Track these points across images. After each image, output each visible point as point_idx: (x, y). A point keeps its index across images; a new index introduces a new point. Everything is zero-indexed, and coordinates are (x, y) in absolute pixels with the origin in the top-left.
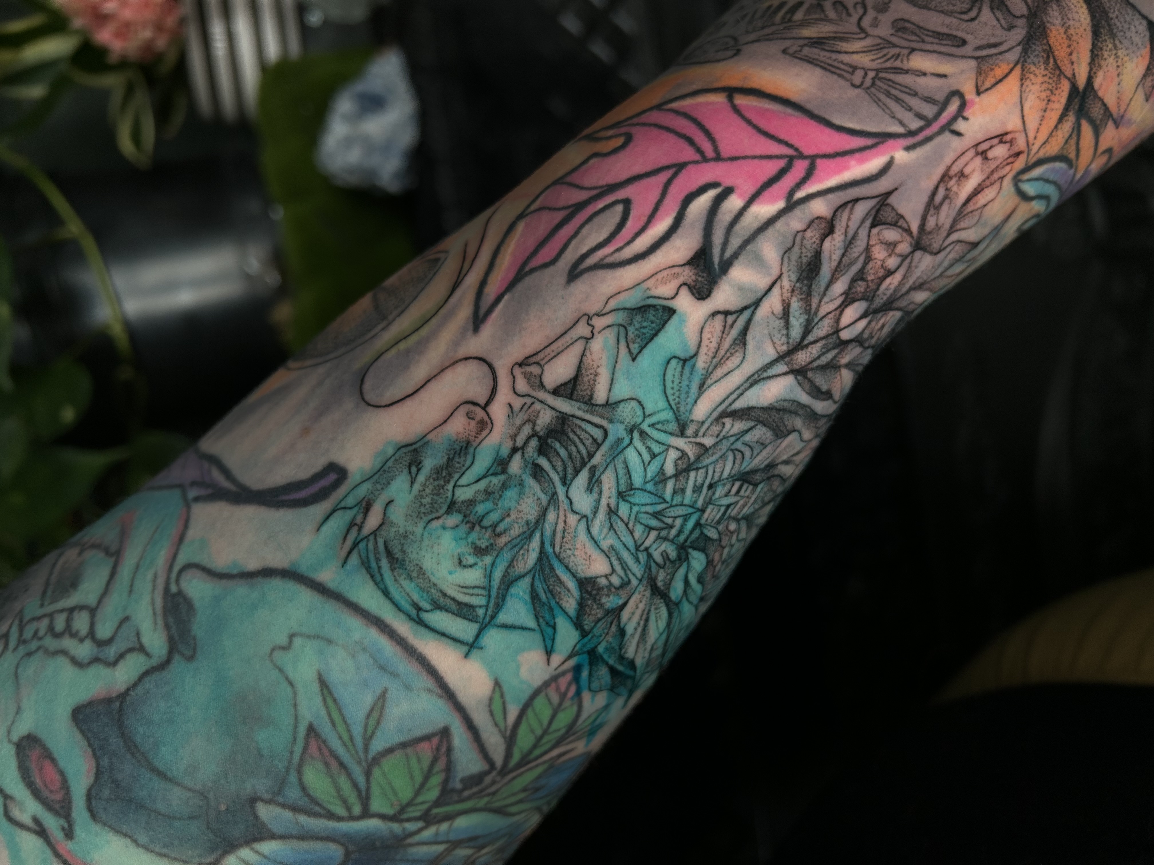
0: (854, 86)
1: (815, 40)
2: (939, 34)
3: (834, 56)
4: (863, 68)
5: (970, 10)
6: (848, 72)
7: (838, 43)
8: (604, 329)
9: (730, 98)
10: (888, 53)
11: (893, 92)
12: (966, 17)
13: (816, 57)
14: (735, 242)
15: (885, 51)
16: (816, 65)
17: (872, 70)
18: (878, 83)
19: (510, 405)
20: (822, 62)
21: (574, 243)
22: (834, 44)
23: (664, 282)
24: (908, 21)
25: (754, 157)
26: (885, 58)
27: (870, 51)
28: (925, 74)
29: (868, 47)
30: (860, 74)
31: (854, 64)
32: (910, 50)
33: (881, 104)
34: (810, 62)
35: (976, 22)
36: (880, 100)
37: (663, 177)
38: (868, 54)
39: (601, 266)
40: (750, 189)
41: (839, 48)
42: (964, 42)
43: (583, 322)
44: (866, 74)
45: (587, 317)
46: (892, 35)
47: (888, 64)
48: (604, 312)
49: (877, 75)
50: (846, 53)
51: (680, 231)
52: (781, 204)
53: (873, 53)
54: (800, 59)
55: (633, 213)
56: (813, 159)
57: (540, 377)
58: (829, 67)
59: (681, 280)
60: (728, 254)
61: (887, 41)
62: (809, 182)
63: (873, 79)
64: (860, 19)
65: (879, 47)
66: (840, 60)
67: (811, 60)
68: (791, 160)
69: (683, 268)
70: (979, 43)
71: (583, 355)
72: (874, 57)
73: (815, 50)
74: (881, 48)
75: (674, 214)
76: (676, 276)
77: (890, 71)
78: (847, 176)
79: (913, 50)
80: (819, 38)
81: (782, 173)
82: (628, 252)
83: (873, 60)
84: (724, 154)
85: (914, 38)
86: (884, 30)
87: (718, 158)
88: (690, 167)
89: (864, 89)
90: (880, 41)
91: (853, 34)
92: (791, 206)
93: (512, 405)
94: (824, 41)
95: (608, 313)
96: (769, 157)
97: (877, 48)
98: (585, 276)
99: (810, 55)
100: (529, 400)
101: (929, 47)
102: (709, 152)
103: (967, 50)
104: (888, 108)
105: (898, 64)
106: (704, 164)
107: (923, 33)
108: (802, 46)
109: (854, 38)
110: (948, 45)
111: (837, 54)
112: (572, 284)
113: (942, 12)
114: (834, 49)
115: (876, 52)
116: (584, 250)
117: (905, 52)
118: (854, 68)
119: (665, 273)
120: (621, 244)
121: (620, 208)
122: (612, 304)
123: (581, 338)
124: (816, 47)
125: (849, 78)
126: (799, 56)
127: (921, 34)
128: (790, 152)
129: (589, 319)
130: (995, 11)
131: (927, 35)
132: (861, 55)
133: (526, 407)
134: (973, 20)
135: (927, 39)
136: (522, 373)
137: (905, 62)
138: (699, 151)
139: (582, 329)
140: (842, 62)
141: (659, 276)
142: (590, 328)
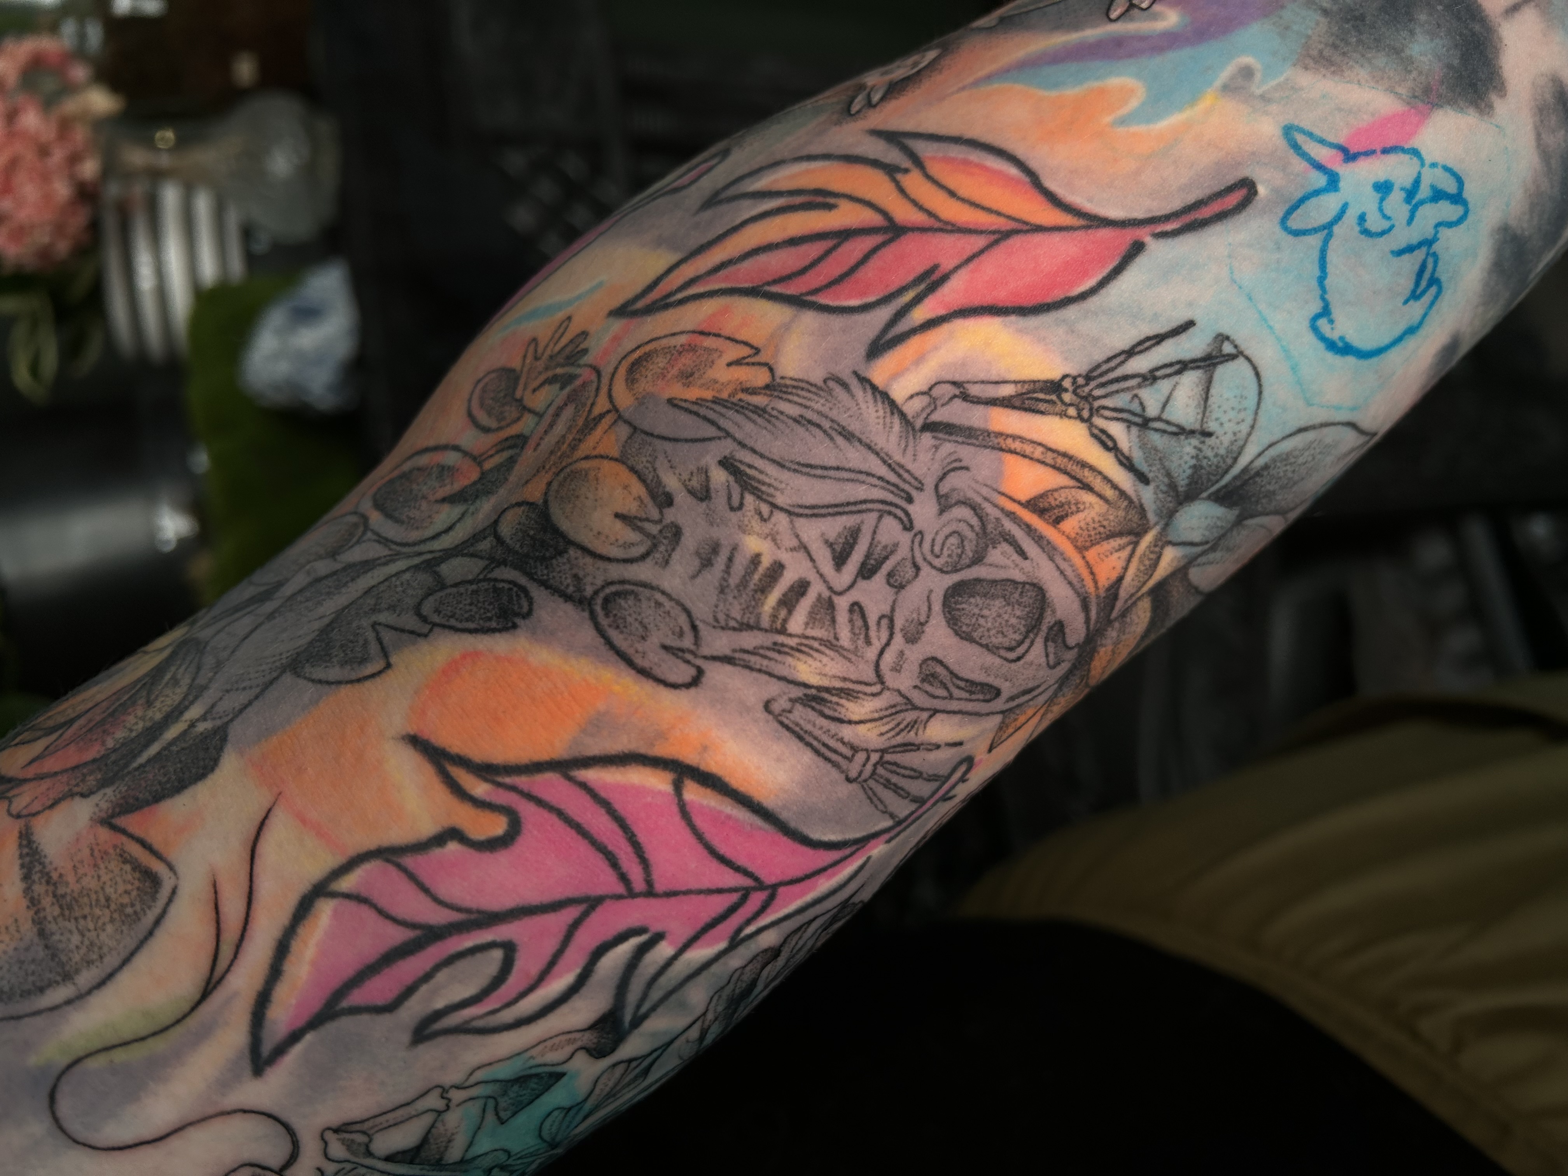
0: (849, 780)
1: (813, 692)
2: (972, 683)
3: (833, 727)
4: (867, 750)
5: (1020, 643)
6: (845, 757)
7: (843, 702)
8: (465, 1101)
9: (678, 787)
10: (903, 720)
11: (894, 779)
12: (1012, 655)
13: (809, 727)
14: (656, 994)
15: (899, 717)
16: (808, 745)
17: (876, 751)
18: (880, 770)
19: (319, 1169)
20: (816, 738)
21: (424, 989)
22: (838, 704)
23: (553, 1048)
24: (941, 663)
25: (700, 892)
26: (897, 730)
27: (881, 718)
28: (938, 747)
29: (881, 710)
30: (861, 757)
31: (856, 742)
32: (931, 712)
33: (875, 799)
34: (800, 738)
35: (1022, 662)
36: (875, 794)
37: (570, 914)
38: (878, 723)
39: (464, 1029)
40: (687, 932)
41: (843, 713)
42: (998, 693)
43: (437, 1092)
44: (868, 759)
45: (440, 1090)
46: (915, 687)
47: (899, 739)
48: (467, 1084)
49: (881, 758)
50: (850, 722)
51: (584, 991)
52: (722, 945)
53: (885, 720)
54: (787, 728)
55: (520, 964)
56: (774, 888)
57: (367, 1146)
58: (823, 750)
59: (579, 1044)
60: (643, 1010)
61: (908, 699)
62: (763, 915)
63: (875, 765)
64: (881, 653)
65: (894, 710)
66: (840, 735)
67: (802, 733)
68: (746, 894)
69: (582, 1033)
70: (1015, 691)
71: (433, 1126)
72: (884, 729)
73: (812, 715)
74: (897, 713)
75: (578, 970)
76: (570, 1042)
77: (898, 749)
78: (809, 897)
79: (935, 712)
80: (819, 689)
81: (732, 910)
82: (508, 1016)
83: (882, 734)
84: (659, 887)
85: (942, 692)
86: (905, 681)
87: (650, 893)
88: (608, 903)
89: (859, 783)
90: (899, 699)
91: (867, 684)
92: (735, 943)
93: (323, 1169)
94: (826, 696)
95: (472, 1086)
96: (720, 891)
97: (893, 711)
98: (441, 1040)
99: (802, 722)
100: (348, 1166)
101: (954, 705)
102: (639, 885)
103: (999, 704)
104: (881, 802)
105: (911, 737)
106: (629, 901)
107: (954, 684)
108: (793, 701)
109: (865, 694)
110: (978, 700)
111: (838, 724)
112: (422, 1048)
113: (986, 647)
114: (836, 715)
115: (888, 719)
116: (440, 1004)
117: (925, 715)
118: (855, 749)
119: (556, 1040)
120: (497, 1006)
121: (497, 955)
122: (479, 1075)
123: (432, 1110)
124: (813, 709)
125: (845, 767)
126: (786, 721)
127: (950, 685)
128: (748, 882)
129: (444, 1091)
130: (1050, 644)
131: (958, 687)
132: (869, 725)
133: (344, 1171)
134: (1019, 659)
135: (957, 693)
136: (339, 1139)
137: (920, 732)
138: (624, 878)
139: (433, 1101)
140: (842, 741)
141: (549, 1043)
142: (444, 1102)
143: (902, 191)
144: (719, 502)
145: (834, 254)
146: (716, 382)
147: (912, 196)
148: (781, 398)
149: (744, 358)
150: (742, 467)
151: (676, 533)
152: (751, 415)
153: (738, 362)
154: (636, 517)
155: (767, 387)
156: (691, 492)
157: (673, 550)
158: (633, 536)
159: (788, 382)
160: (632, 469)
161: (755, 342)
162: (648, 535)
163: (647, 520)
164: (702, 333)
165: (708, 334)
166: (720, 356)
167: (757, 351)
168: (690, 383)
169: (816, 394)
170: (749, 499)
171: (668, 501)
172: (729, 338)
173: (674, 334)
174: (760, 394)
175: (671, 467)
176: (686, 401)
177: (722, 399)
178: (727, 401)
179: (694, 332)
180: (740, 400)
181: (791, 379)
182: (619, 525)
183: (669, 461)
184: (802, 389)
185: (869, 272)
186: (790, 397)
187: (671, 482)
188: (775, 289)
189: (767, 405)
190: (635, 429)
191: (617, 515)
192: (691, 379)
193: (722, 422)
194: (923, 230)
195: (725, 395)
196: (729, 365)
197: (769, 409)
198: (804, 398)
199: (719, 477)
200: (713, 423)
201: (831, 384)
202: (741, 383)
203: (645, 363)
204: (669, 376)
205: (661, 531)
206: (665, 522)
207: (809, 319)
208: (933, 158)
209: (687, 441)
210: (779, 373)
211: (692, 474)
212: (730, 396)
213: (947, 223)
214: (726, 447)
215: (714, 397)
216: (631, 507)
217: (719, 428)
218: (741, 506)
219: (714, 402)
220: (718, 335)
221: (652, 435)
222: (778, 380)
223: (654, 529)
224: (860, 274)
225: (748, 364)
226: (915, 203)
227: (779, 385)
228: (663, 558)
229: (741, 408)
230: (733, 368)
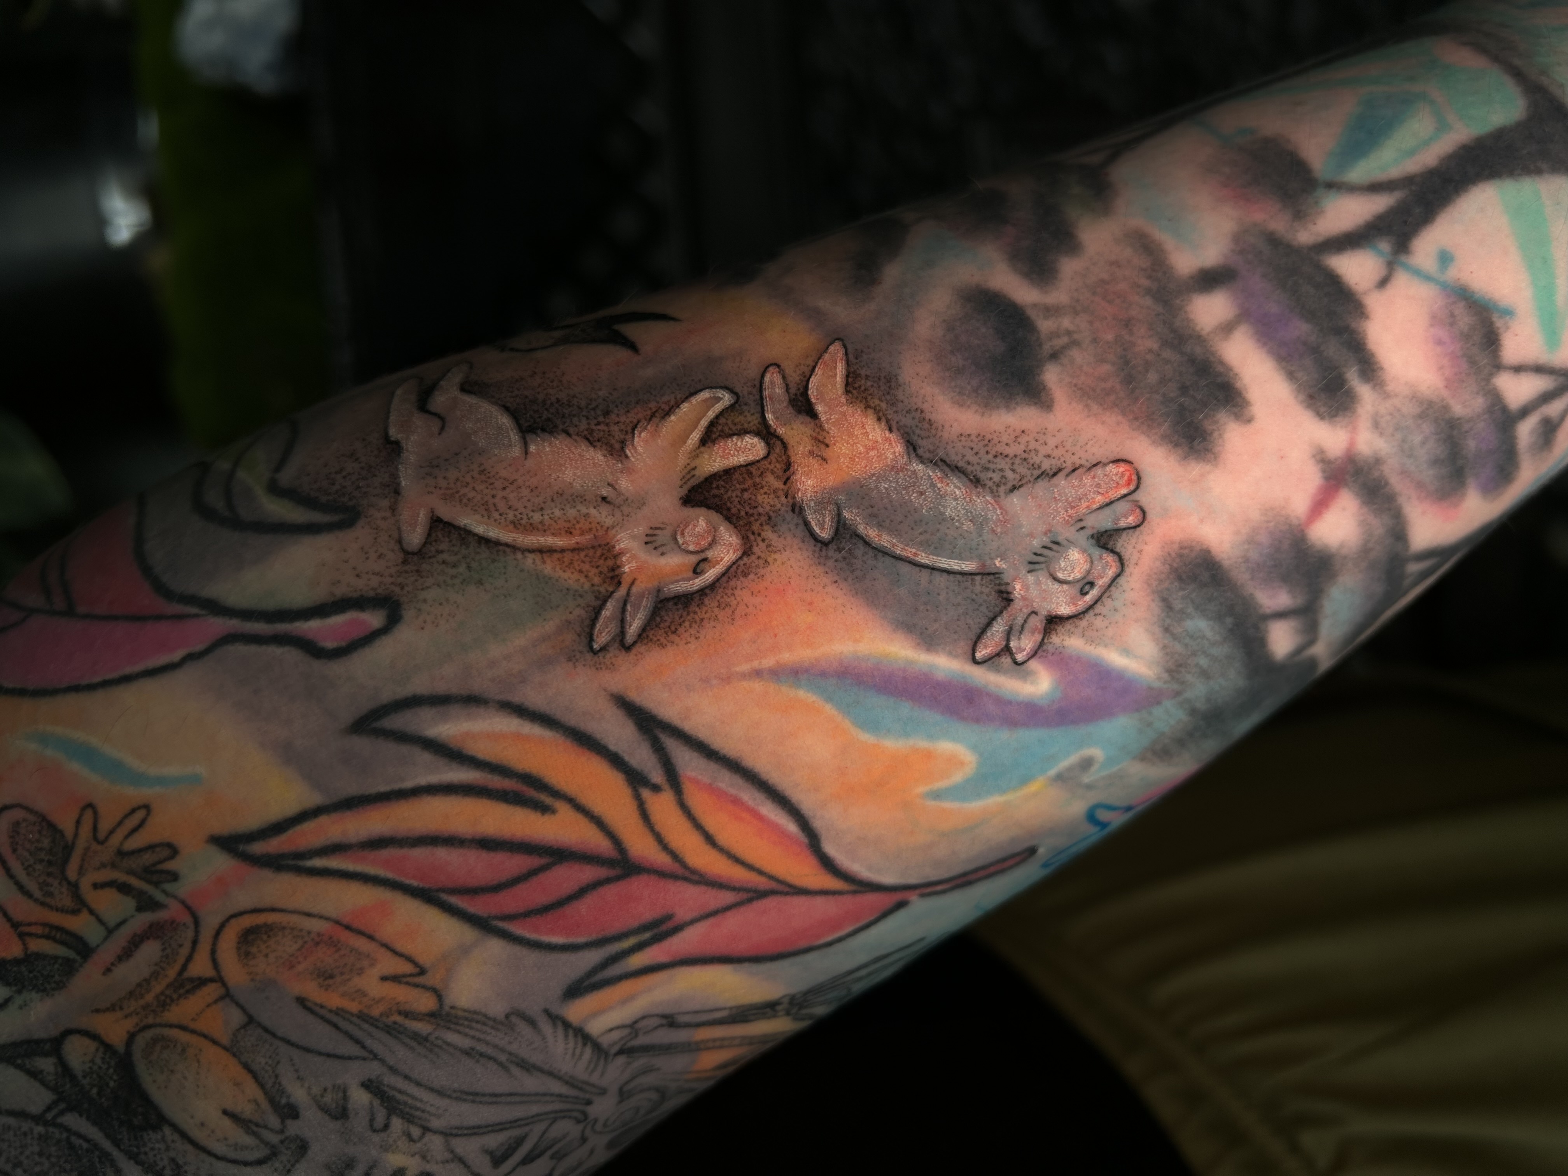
143: (645, 815)
144: (359, 1123)
145: (542, 877)
146: (365, 995)
147: (658, 828)
148: (449, 1028)
149: (405, 976)
150: (392, 1093)
151: (302, 1147)
152: (408, 1041)
153: (395, 979)
154: (250, 1121)
155: (432, 1015)
156: (324, 1109)
157: (297, 1161)
158: (248, 1140)
159: (460, 1013)
160: (247, 1067)
161: (422, 959)
162: (266, 1144)
163: (266, 1127)
164: (348, 927)
165: (360, 933)
166: (372, 965)
167: (422, 972)
168: (329, 986)
169: (493, 1028)
170: (397, 1123)
171: (291, 1112)
172: (386, 946)
173: (309, 915)
174: (420, 1020)
175: (298, 1078)
176: (322, 1007)
177: (372, 1018)
178: (377, 1020)
179: (337, 922)
180: (395, 1023)
181: (465, 1011)
182: (227, 1122)
183: (297, 1071)
184: (477, 1022)
185: (584, 907)
186: (458, 1028)
187: (298, 1094)
188: (454, 900)
189: (430, 1034)
190: (251, 1020)
191: (225, 1112)
192: (330, 982)
193: (368, 1042)
194: (661, 874)
195: (376, 1012)
196: (384, 979)
197: (432, 1038)
198: (477, 1030)
199: (360, 1098)
200: (358, 1042)
201: (514, 1019)
202: (398, 1003)
203: (265, 937)
204: (300, 968)
205: (282, 1142)
206: (287, 1134)
207: (495, 947)
208: (696, 782)
209: (320, 1054)
210: (449, 1001)
211: (325, 1090)
212: (381, 1015)
213: (694, 872)
214: (374, 1069)
215: (360, 1011)
216: (247, 1110)
217: (364, 1047)
218: (386, 1127)
219: (359, 1017)
220: (371, 938)
221: (274, 1035)
222: (447, 1008)
223: (274, 1139)
224: (569, 910)
225: (408, 983)
226: (659, 839)
227: (448, 1014)
228: (284, 1167)
229: (393, 1030)
230: (388, 985)
